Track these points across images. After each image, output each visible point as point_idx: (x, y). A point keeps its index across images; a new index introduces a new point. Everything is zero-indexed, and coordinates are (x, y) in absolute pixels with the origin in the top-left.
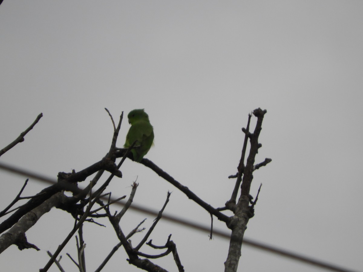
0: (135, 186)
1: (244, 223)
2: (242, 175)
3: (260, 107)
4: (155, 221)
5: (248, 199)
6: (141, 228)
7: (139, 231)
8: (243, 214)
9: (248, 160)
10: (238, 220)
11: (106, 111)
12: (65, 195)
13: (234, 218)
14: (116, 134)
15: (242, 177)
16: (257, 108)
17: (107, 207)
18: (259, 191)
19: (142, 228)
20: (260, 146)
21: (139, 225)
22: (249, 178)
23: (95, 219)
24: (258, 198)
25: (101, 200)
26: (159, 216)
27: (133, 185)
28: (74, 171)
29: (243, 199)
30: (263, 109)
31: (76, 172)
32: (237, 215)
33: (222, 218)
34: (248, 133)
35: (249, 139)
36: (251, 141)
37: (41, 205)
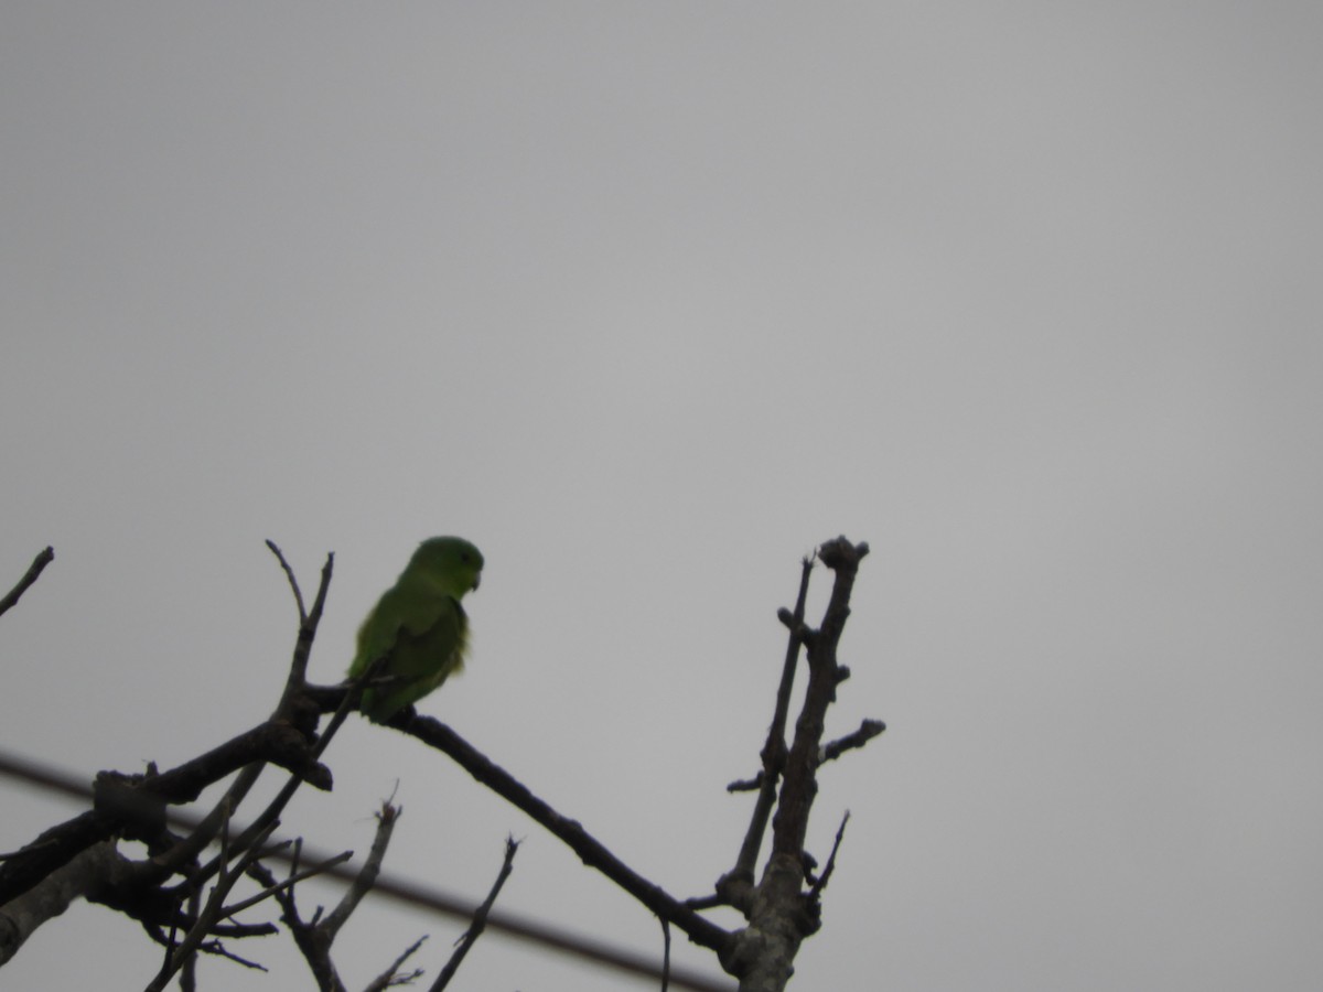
0: (388, 818)
1: (782, 954)
2: (776, 780)
3: (843, 533)
4: (461, 943)
5: (797, 868)
6: (406, 969)
7: (402, 982)
8: (778, 923)
9: (800, 727)
10: (760, 946)
11: (270, 551)
12: (120, 855)
13: (748, 935)
14: (307, 634)
15: (778, 788)
16: (834, 536)
17: (286, 891)
18: (839, 837)
19: (412, 972)
20: (843, 674)
21: (400, 961)
22: (802, 793)
23: (229, 943)
24: (836, 862)
25: (265, 864)
26: (480, 920)
27: (382, 814)
28: (152, 767)
29: (779, 867)
30: (855, 542)
31: (162, 770)
32: (761, 927)
33: (703, 935)
34: (800, 628)
35: (803, 651)
36: (811, 657)
37: (35, 888)
